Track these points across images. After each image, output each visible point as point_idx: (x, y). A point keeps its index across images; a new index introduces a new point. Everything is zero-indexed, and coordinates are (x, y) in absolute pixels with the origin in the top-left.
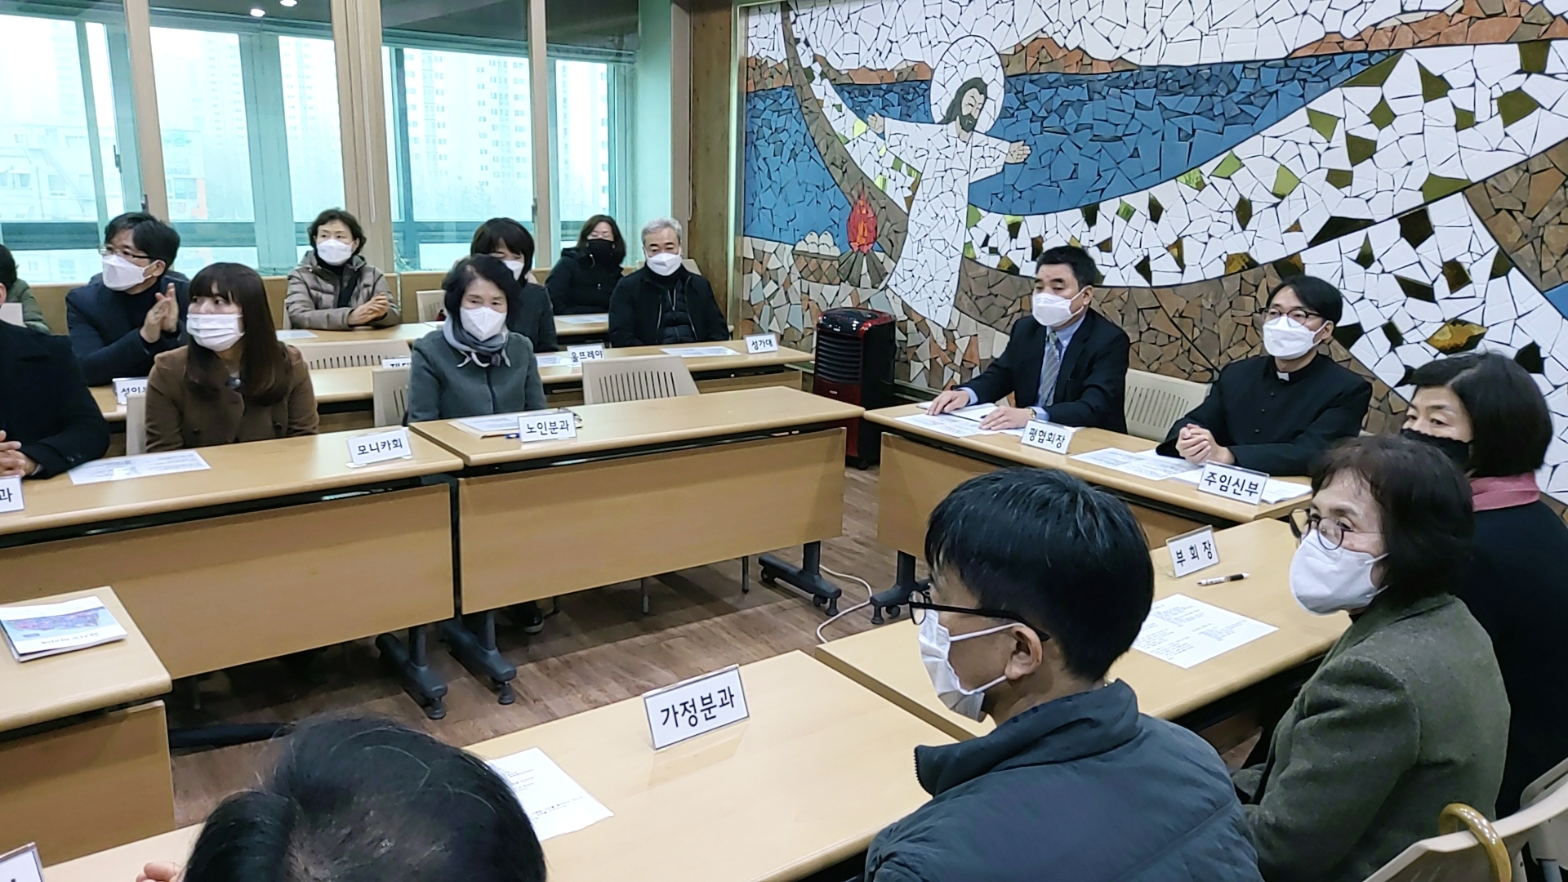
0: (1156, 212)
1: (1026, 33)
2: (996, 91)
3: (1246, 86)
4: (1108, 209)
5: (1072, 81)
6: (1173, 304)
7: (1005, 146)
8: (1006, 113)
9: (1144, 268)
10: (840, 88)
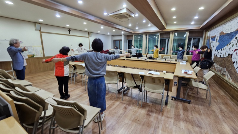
0: (225, 49)
1: (221, 31)
2: (219, 37)
3: (232, 35)
4: (223, 49)
5: (223, 35)
6: (224, 59)
7: (218, 43)
8: (219, 40)
9: (223, 56)
10: (212, 38)
